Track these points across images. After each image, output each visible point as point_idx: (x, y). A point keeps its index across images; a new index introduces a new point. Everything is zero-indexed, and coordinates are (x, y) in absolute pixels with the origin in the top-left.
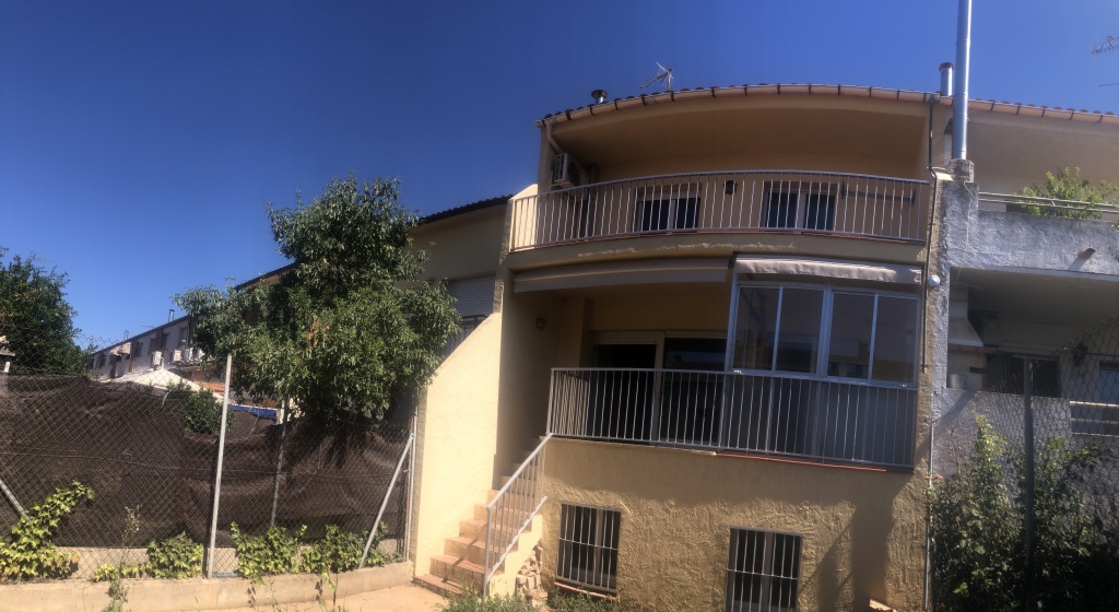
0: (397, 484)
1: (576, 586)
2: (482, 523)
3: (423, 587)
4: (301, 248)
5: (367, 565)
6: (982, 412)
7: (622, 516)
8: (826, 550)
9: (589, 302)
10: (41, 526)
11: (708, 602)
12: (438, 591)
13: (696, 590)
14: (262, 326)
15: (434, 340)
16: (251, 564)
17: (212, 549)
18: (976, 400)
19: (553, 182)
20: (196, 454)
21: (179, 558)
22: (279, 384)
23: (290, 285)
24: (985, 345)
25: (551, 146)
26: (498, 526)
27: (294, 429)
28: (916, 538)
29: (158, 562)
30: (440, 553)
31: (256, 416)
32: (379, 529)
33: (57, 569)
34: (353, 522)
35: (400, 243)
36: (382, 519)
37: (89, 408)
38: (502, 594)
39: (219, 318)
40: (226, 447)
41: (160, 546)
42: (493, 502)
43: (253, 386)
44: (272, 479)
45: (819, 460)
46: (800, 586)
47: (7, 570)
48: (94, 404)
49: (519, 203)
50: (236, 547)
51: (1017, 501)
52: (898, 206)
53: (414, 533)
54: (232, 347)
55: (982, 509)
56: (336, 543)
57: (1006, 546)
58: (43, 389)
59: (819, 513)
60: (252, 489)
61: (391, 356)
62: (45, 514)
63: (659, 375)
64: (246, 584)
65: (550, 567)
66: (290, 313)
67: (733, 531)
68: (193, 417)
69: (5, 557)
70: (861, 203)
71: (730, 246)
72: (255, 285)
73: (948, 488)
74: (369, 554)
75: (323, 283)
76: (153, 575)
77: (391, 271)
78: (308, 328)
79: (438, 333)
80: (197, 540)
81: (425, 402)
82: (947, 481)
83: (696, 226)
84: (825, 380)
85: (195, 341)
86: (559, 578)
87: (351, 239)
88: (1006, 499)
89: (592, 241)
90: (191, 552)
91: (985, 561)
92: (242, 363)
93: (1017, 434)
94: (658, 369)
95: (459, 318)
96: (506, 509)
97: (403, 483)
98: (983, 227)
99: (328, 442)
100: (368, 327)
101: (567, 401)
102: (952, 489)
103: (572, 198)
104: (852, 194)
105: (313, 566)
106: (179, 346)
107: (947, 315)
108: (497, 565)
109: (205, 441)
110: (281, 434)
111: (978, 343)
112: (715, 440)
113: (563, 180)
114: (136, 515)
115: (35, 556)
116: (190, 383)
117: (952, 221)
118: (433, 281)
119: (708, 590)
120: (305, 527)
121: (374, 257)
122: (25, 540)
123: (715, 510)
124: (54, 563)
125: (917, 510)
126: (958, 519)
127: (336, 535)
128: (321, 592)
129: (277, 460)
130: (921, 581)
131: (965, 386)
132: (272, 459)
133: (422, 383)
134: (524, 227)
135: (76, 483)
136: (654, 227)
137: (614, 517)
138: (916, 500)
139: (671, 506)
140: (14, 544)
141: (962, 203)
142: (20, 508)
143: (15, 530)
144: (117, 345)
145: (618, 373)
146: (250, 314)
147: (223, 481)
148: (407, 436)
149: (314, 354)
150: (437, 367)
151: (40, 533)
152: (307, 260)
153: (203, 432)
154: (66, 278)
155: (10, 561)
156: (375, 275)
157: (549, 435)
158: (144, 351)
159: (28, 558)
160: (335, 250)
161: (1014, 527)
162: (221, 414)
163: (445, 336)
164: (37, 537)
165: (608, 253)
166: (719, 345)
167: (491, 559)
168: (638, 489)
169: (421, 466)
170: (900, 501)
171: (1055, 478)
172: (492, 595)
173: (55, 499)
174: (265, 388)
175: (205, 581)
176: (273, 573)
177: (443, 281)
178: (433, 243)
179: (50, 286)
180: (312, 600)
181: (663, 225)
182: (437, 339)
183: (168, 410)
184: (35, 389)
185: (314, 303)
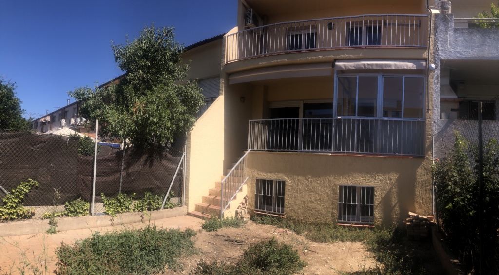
0: (178, 174)
1: (265, 212)
2: (220, 189)
3: (191, 216)
4: (128, 65)
5: (165, 208)
6: (456, 129)
7: (286, 183)
8: (386, 192)
9: (266, 87)
10: (16, 198)
11: (330, 216)
12: (199, 217)
13: (324, 211)
14: (112, 105)
15: (193, 109)
16: (111, 209)
17: (93, 204)
18: (454, 124)
19: (245, 25)
20: (84, 164)
21: (79, 208)
22: (121, 132)
23: (125, 84)
24: (458, 97)
25: (244, 5)
26: (227, 190)
27: (129, 152)
28: (428, 186)
29: (70, 211)
30: (200, 202)
31: (111, 147)
32: (170, 193)
33: (26, 215)
34: (158, 191)
35: (176, 61)
36: (171, 189)
37: (32, 146)
38: (230, 217)
39: (91, 102)
40: (97, 161)
41: (70, 204)
42: (224, 180)
43: (109, 134)
44: (119, 174)
45: (381, 155)
46: (374, 208)
47: (3, 217)
48: (35, 145)
49: (229, 37)
50: (104, 203)
51: (474, 169)
52: (412, 29)
53: (187, 194)
54: (98, 116)
55: (458, 173)
56: (150, 199)
57: (469, 188)
58: (10, 138)
59: (382, 177)
60: (110, 179)
61: (173, 118)
62: (17, 193)
63: (301, 121)
64: (110, 217)
65: (251, 206)
66: (125, 99)
67: (341, 187)
68: (82, 149)
69: (2, 212)
70: (394, 29)
71: (332, 57)
72: (108, 85)
73: (442, 164)
74: (166, 204)
75: (140, 83)
76: (68, 216)
77: (172, 76)
78: (133, 106)
79: (195, 106)
80: (86, 201)
81: (190, 138)
82: (441, 161)
83: (315, 47)
84: (381, 119)
85: (80, 114)
86: (256, 209)
87: (152, 60)
88: (469, 167)
89: (266, 56)
90: (84, 206)
91: (459, 194)
92: (104, 123)
93: (475, 138)
94: (301, 118)
95: (204, 98)
96: (230, 183)
97: (180, 174)
98: (456, 37)
99: (145, 157)
100: (162, 105)
101: (258, 134)
102: (444, 164)
103: (255, 34)
104: (390, 25)
105: (139, 209)
106: (73, 116)
107: (439, 84)
108: (227, 206)
109: (88, 159)
110: (123, 154)
111: (455, 97)
112: (330, 148)
113: (250, 24)
114: (58, 191)
115: (15, 210)
116: (79, 134)
117: (440, 35)
118: (192, 80)
119: (330, 211)
120: (135, 193)
121: (164, 69)
122: (10, 204)
123: (331, 178)
124: (24, 213)
125: (428, 174)
126: (447, 177)
127: (149, 196)
128: (143, 218)
129: (121, 165)
130: (431, 204)
131: (449, 118)
132: (119, 165)
133: (188, 130)
134: (232, 50)
135: (30, 180)
136: (296, 48)
137: (282, 184)
138: (427, 170)
139: (309, 178)
140: (5, 206)
141: (445, 25)
142: (6, 191)
143: (4, 200)
144: (43, 117)
145: (281, 121)
146: (107, 100)
147: (96, 176)
148: (182, 154)
149: (137, 118)
150: (195, 122)
151: (16, 201)
152: (132, 71)
153: (86, 155)
154: (15, 85)
155: (4, 213)
156: (165, 78)
157: (249, 150)
158: (57, 119)
159: (12, 212)
160: (145, 66)
161: (473, 180)
162: (95, 147)
163: (198, 107)
164: (15, 202)
165: (274, 62)
166: (330, 106)
167: (224, 203)
168: (292, 171)
169: (189, 166)
170: (420, 171)
171: (493, 158)
172: (225, 218)
173: (21, 186)
174: (115, 134)
175: (91, 217)
176: (121, 212)
177: (196, 80)
178: (191, 61)
179: (7, 89)
180: (139, 222)
181: (300, 48)
182: (194, 109)
183: (70, 146)
184: (6, 139)
185: (136, 93)
